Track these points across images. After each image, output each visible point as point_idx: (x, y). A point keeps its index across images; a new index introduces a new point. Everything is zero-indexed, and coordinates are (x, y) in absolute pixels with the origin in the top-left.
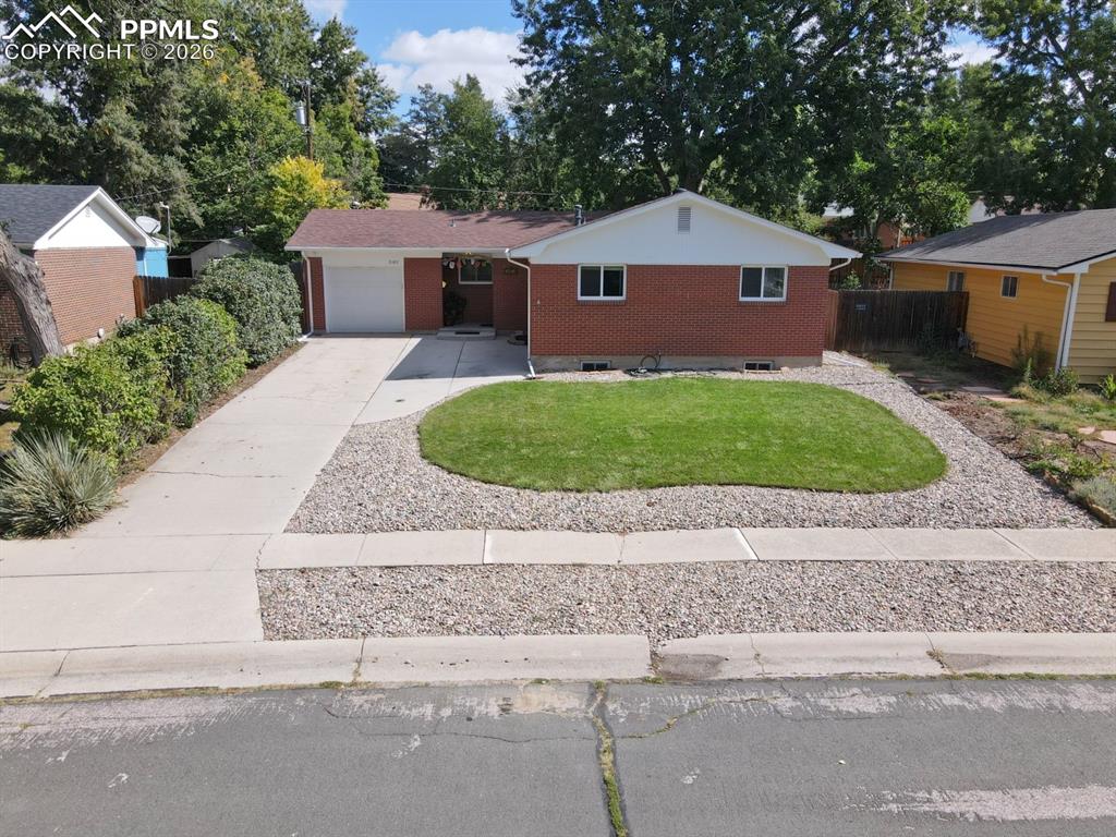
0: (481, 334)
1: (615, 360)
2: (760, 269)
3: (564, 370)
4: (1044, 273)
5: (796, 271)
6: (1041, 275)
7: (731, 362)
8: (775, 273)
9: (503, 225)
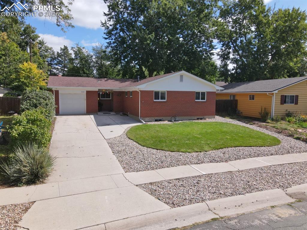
0: (111, 114)
1: (164, 118)
2: (200, 92)
3: (151, 121)
4: (268, 93)
5: (208, 93)
6: (267, 94)
7: (194, 118)
8: (203, 94)
9: (113, 82)
